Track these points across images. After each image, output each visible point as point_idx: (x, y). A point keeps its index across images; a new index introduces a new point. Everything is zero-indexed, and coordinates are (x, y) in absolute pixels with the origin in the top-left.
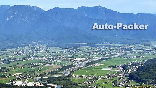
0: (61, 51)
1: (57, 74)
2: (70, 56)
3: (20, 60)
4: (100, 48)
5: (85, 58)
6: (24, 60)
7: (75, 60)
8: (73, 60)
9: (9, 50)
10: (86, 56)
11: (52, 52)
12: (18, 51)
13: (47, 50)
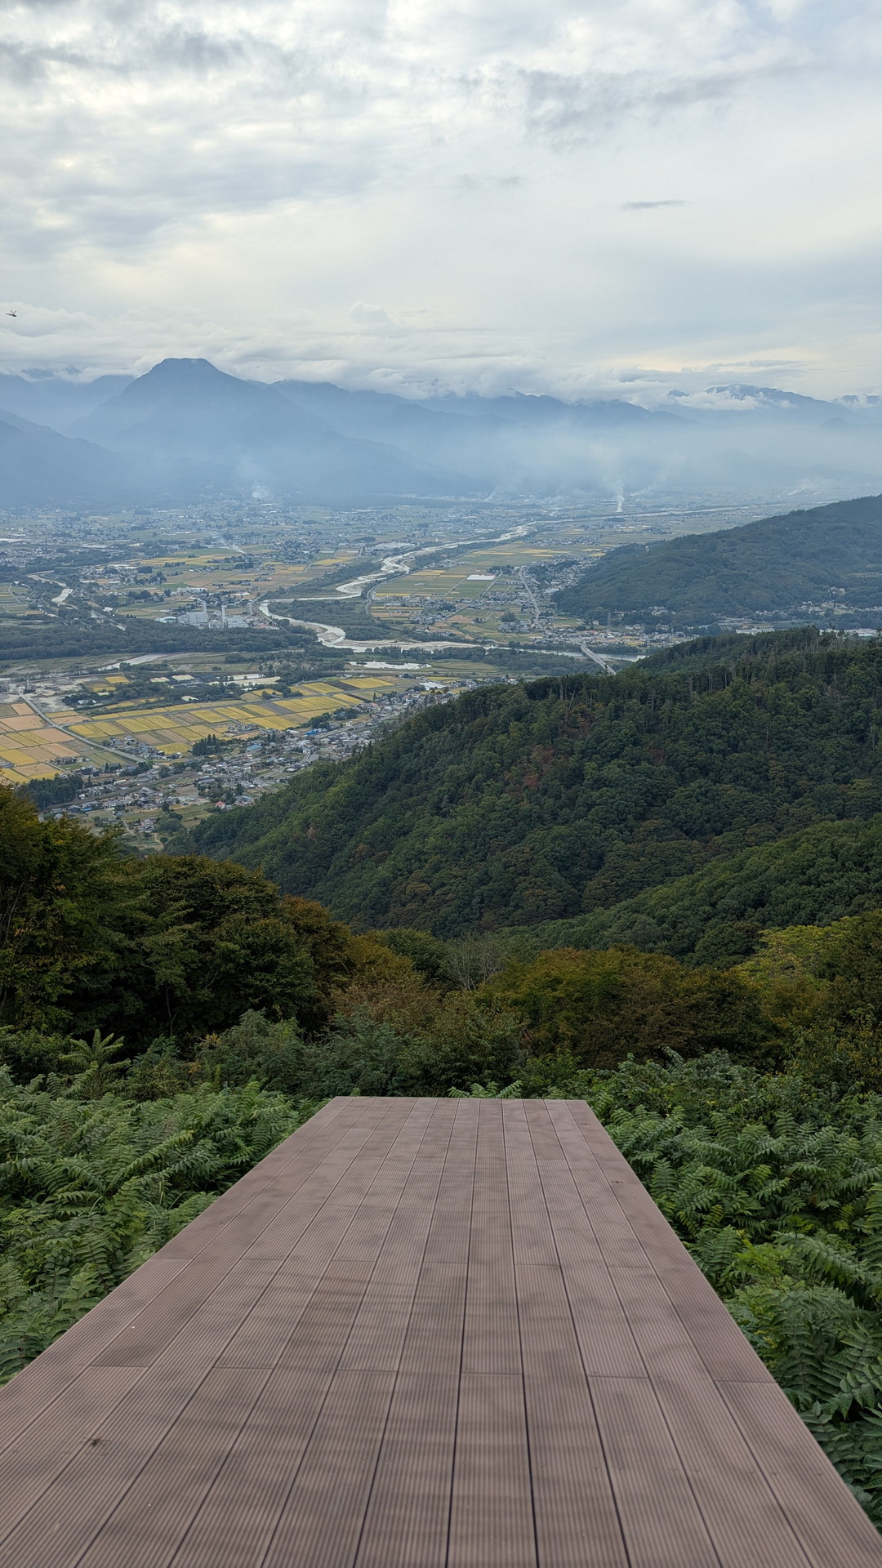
0: (332, 520)
1: (321, 590)
2: (363, 535)
3: (200, 547)
4: (459, 511)
5: (409, 542)
6: (209, 546)
7: (377, 547)
8: (372, 549)
9: (161, 514)
10: (414, 535)
11: (305, 523)
12: (192, 518)
13: (287, 515)
